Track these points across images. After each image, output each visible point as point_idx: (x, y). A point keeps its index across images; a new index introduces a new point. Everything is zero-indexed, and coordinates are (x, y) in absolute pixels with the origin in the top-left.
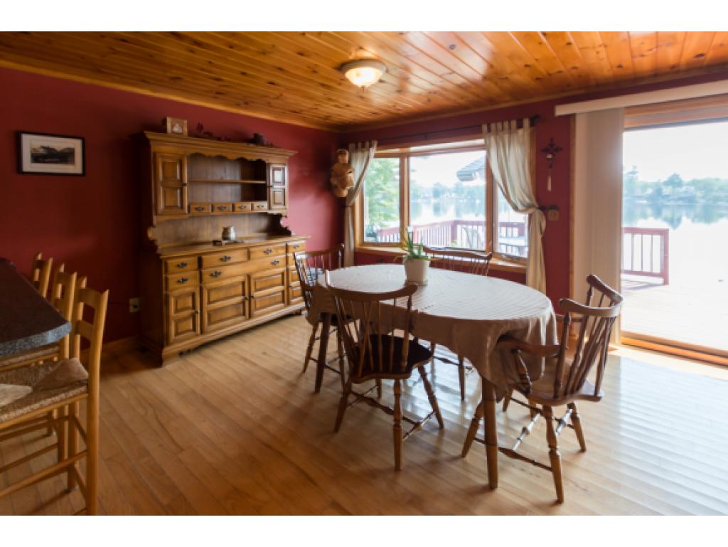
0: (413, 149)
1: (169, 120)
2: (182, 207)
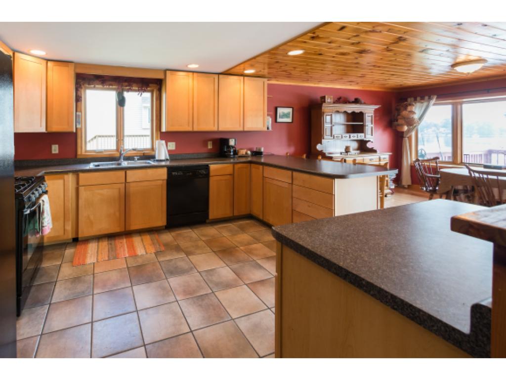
1: (326, 97)
2: (331, 136)
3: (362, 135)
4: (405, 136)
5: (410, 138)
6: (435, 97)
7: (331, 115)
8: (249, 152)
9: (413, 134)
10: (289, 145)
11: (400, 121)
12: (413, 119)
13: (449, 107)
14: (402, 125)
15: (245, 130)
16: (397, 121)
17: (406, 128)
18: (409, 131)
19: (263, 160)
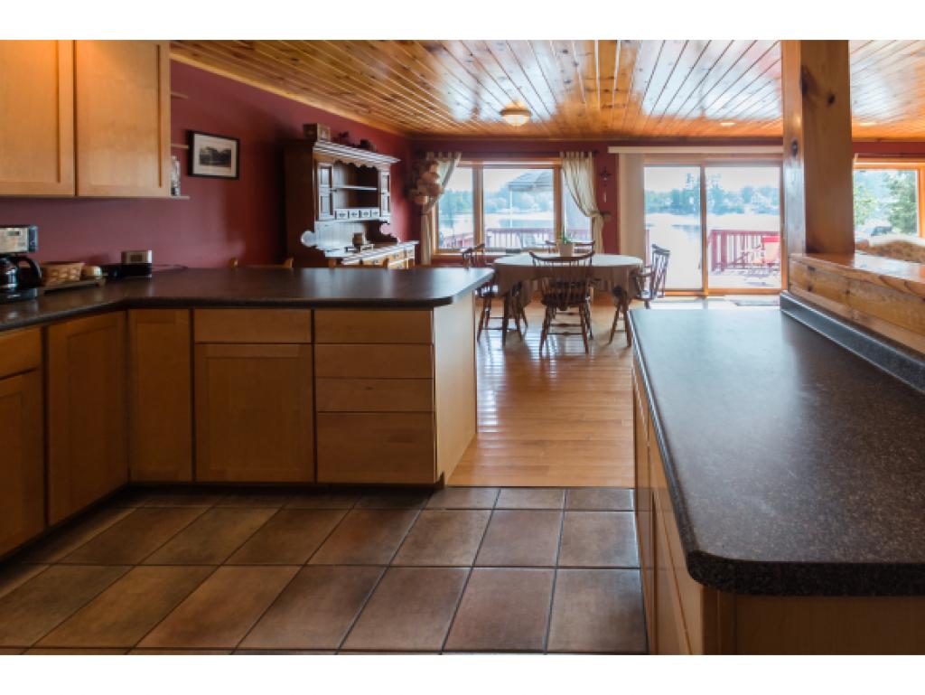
0: (485, 163)
1: (319, 126)
2: (331, 214)
3: (377, 210)
4: (423, 212)
5: (430, 216)
6: (460, 155)
7: (330, 169)
8: (97, 271)
9: (433, 209)
10: (230, 238)
11: (421, 188)
12: (436, 187)
13: (470, 171)
14: (422, 194)
15: (82, 193)
16: (416, 188)
17: (426, 199)
18: (430, 204)
19: (151, 292)
